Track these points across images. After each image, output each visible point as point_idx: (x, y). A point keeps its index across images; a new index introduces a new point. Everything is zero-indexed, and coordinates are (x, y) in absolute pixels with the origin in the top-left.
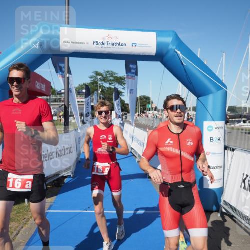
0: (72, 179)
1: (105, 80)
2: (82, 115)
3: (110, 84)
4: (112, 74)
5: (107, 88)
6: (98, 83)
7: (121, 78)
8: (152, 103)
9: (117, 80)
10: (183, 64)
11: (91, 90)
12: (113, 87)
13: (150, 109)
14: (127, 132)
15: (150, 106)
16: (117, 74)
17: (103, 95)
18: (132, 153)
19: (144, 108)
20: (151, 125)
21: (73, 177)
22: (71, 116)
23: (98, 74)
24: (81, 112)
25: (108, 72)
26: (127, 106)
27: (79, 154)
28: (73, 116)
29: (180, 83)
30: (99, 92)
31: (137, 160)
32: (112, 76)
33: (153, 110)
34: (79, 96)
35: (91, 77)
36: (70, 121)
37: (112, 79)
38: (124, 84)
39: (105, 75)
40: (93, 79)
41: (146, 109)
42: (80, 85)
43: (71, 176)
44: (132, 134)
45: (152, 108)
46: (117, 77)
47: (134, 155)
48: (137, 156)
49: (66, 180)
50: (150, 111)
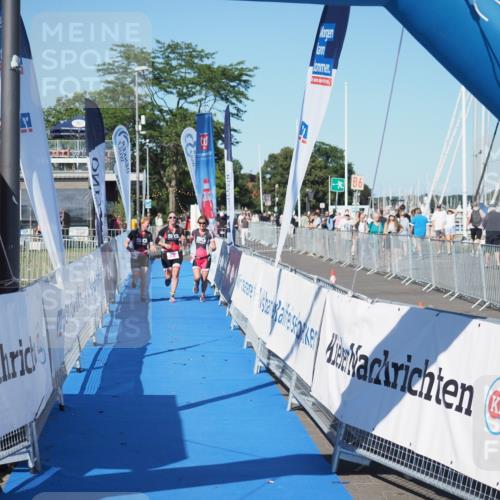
0: (28, 475)
1: (159, 79)
2: (69, 220)
3: (181, 96)
4: (190, 56)
5: (170, 112)
6: (132, 93)
7: (225, 73)
8: (351, 172)
9: (210, 80)
10: (476, 17)
11: (107, 122)
12: (193, 109)
13: (342, 195)
14: (249, 289)
15: (340, 184)
16: (207, 56)
17: (152, 138)
18: (268, 371)
19: (317, 193)
20: (348, 261)
21: (35, 470)
22: (25, 224)
23: (130, 54)
24: (68, 205)
25: (173, 48)
26: (250, 185)
27: (60, 377)
28: (35, 223)
29: (463, 88)
30: (139, 128)
31: (292, 400)
32: (191, 65)
33: (355, 201)
34: (58, 141)
35: (106, 69)
36: (21, 243)
37: (191, 75)
38: (239, 95)
39: (160, 61)
40: (111, 78)
41: (325, 194)
42: (59, 100)
43: (25, 463)
44: (271, 297)
45: (351, 193)
46: (209, 67)
47: (278, 381)
48: (291, 385)
49: (6, 478)
50: (341, 202)
